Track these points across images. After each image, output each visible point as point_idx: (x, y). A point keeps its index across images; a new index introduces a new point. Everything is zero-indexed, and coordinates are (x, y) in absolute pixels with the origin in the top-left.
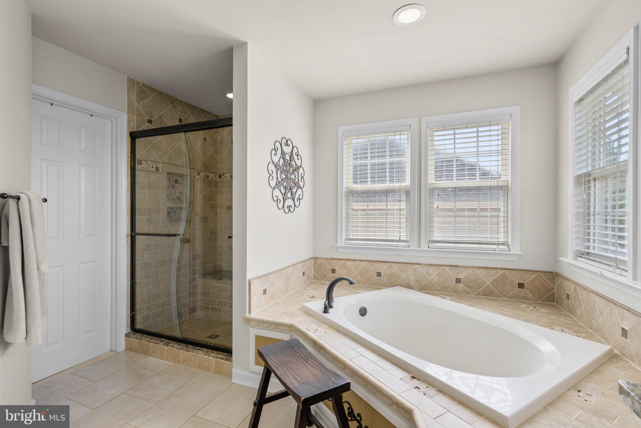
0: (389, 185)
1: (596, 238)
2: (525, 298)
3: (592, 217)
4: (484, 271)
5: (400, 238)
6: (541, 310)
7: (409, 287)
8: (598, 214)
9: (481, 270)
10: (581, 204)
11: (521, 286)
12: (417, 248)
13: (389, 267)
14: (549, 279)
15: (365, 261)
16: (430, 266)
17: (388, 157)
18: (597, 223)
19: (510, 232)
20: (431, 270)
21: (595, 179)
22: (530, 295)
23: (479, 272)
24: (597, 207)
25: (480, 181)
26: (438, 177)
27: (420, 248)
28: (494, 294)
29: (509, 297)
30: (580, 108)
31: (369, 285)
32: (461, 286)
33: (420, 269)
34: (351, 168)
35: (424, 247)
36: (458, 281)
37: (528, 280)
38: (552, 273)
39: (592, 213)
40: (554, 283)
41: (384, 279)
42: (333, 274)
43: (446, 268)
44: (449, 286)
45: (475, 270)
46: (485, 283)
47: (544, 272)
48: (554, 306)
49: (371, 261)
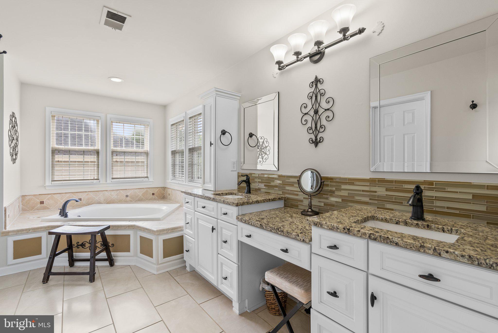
0: (85, 148)
1: (177, 175)
2: (155, 199)
3: (176, 165)
4: (138, 190)
5: (94, 178)
6: (161, 201)
7: (100, 203)
8: (178, 165)
9: (137, 190)
10: (173, 161)
11: (153, 194)
12: (104, 182)
13: (87, 194)
14: (163, 190)
15: (70, 193)
16: (113, 191)
17: (83, 131)
18: (177, 168)
19: (149, 172)
20: (113, 193)
21: (177, 153)
22: (156, 198)
23: (137, 191)
24: (177, 162)
25: (136, 149)
26: (115, 146)
27: (107, 182)
28: (143, 200)
29: (149, 200)
30: (172, 127)
31: (73, 207)
32: (128, 198)
33: (107, 193)
34: (55, 135)
35: (109, 181)
36: (127, 196)
37: (155, 191)
38: (164, 187)
39: (176, 164)
40: (164, 191)
41: (83, 202)
42: (41, 205)
43: (121, 191)
44: (123, 199)
45: (135, 190)
46: (139, 195)
47: (161, 187)
48: (165, 200)
49: (73, 193)
